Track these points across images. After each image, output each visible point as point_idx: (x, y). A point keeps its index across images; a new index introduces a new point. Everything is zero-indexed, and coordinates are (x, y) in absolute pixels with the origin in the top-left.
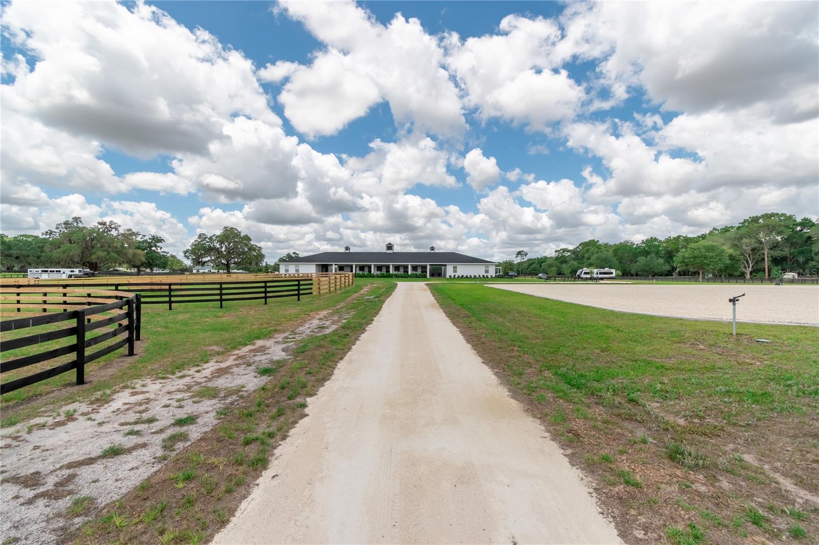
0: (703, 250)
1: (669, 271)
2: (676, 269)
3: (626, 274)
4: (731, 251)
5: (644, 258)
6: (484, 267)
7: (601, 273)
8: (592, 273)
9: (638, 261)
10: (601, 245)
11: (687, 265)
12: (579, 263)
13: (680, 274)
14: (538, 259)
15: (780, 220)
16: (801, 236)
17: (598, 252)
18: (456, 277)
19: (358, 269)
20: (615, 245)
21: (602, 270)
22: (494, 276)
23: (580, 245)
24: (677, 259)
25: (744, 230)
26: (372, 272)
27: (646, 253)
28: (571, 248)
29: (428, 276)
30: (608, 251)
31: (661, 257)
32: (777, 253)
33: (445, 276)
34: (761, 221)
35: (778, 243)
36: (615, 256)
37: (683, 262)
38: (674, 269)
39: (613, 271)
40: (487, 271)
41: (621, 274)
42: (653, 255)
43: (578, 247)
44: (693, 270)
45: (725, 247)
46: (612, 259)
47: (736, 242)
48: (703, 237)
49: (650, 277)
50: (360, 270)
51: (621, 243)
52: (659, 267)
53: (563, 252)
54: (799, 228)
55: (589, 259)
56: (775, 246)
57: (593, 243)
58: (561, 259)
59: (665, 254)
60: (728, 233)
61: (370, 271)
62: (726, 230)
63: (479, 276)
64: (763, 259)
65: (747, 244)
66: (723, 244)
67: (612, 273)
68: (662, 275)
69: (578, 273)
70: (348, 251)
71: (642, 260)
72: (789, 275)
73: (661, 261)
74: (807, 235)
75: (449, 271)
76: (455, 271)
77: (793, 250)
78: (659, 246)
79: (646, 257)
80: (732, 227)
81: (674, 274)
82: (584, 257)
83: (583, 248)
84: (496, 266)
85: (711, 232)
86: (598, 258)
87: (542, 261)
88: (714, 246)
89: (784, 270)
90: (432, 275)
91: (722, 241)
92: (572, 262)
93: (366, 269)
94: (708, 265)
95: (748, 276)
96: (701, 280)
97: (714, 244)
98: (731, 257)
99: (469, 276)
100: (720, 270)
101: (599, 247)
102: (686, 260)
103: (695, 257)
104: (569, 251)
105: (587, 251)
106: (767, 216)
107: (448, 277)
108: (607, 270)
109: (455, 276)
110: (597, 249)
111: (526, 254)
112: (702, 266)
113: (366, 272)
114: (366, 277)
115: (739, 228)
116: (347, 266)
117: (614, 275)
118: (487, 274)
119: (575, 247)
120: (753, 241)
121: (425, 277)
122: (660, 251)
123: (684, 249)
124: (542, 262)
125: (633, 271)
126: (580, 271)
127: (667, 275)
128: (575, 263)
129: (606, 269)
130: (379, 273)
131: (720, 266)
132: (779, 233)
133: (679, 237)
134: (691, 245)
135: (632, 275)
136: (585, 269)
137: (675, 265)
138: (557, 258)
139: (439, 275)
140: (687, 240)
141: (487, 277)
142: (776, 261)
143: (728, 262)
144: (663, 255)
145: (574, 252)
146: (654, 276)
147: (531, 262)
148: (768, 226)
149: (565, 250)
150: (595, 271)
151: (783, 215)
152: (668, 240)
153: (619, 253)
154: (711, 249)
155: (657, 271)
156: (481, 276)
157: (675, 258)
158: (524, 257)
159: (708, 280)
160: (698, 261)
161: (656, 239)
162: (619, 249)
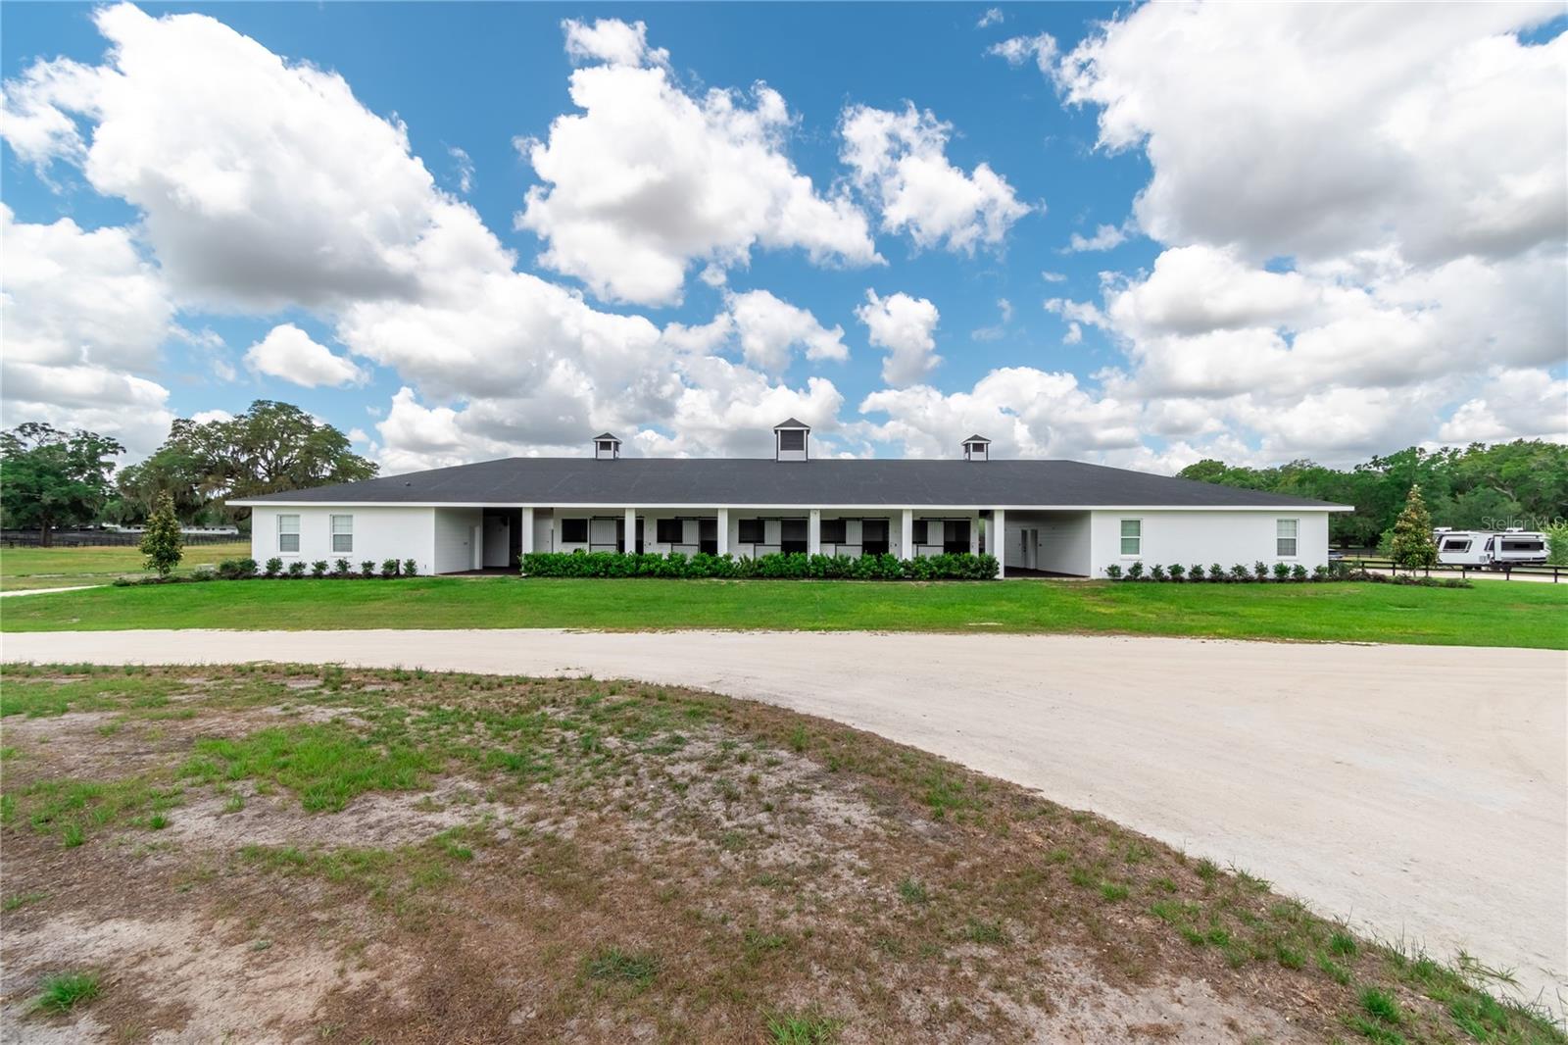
6: (1272, 524)
7: (1508, 547)
19: (651, 534)
21: (1509, 536)
26: (722, 550)
40: (1287, 546)
50: (661, 539)
61: (709, 546)
70: (608, 454)
76: (1130, 545)
93: (691, 534)
113: (689, 551)
114: (691, 575)
116: (601, 517)
130: (748, 551)
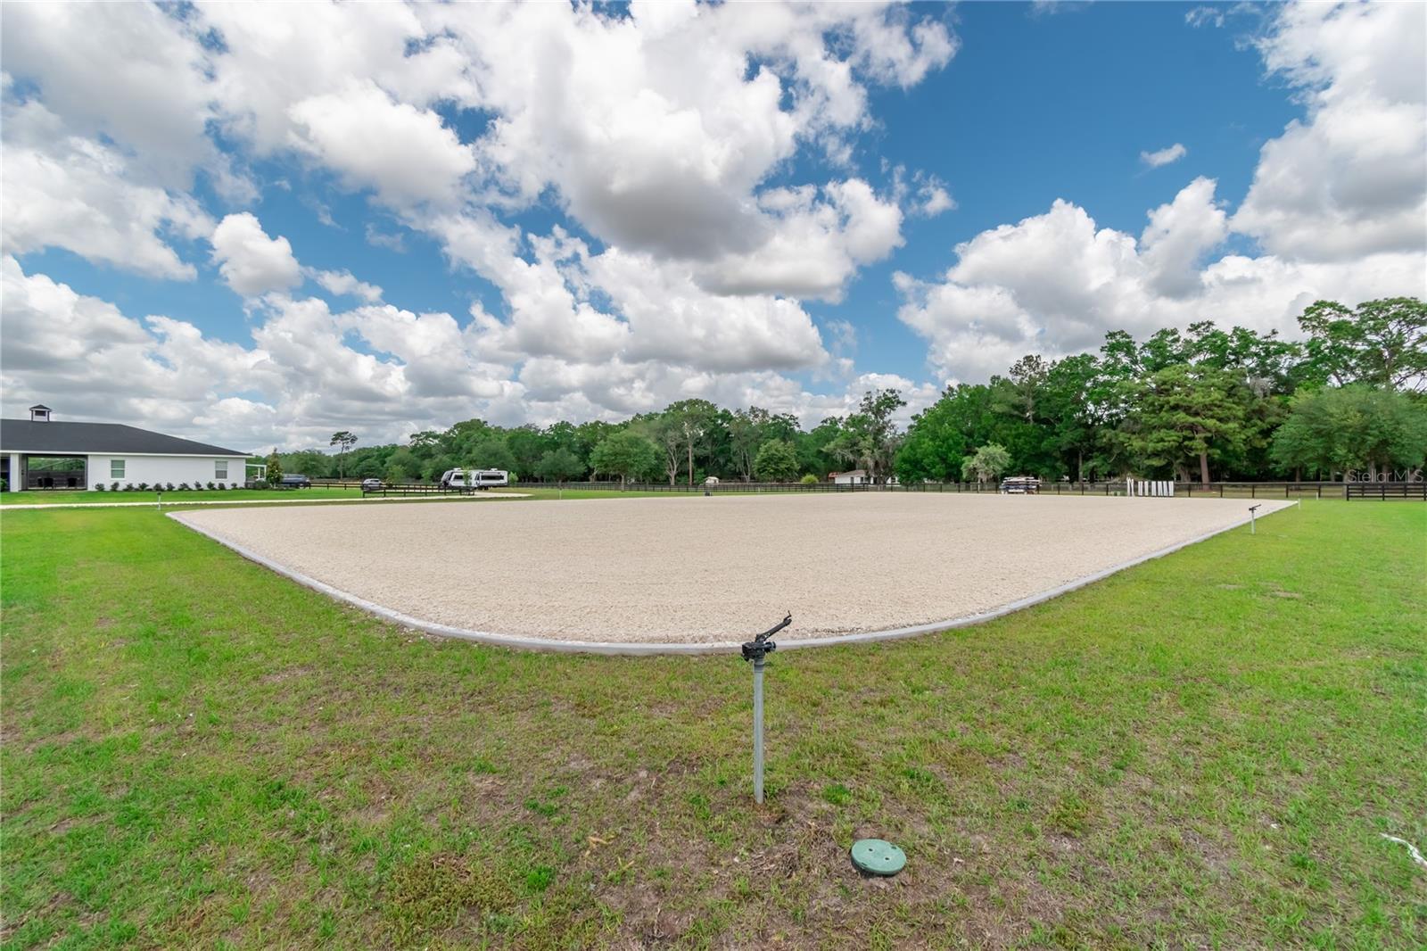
0: (625, 444)
1: (585, 474)
2: (593, 470)
3: (526, 478)
4: (656, 447)
5: (551, 452)
6: (212, 463)
7: (484, 478)
8: (467, 477)
9: (543, 458)
10: (489, 429)
11: (606, 466)
12: (453, 459)
13: (598, 478)
14: (379, 447)
15: (703, 410)
16: (722, 430)
17: (483, 440)
18: (120, 488)
20: (511, 430)
21: (486, 473)
22: (241, 484)
23: (456, 427)
24: (594, 456)
25: (669, 419)
27: (554, 445)
28: (441, 430)
30: (500, 440)
31: (575, 452)
32: (701, 452)
34: (685, 408)
35: (700, 439)
36: (511, 448)
37: (602, 461)
38: (590, 470)
39: (504, 473)
40: (221, 474)
41: (517, 479)
42: (564, 449)
43: (451, 431)
44: (612, 473)
45: (650, 441)
46: (506, 453)
47: (660, 435)
48: (625, 425)
49: (560, 482)
51: (520, 428)
52: (572, 467)
53: (427, 438)
54: (720, 422)
55: (469, 452)
56: (698, 443)
57: (476, 425)
58: (421, 451)
59: (580, 447)
60: (652, 422)
62: (650, 417)
63: (198, 485)
64: (688, 459)
65: (672, 437)
66: (648, 437)
67: (502, 478)
68: (575, 480)
69: (444, 477)
71: (548, 455)
72: (711, 480)
73: (574, 458)
74: (727, 430)
75: (99, 470)
76: (116, 474)
77: (715, 448)
78: (572, 435)
79: (555, 451)
80: (657, 414)
81: (590, 478)
82: (461, 448)
83: (460, 433)
84: (248, 461)
85: (634, 419)
86: (484, 451)
87: (384, 454)
88: (638, 439)
89: (707, 474)
91: (647, 432)
92: (439, 456)
94: (632, 466)
95: (672, 481)
96: (622, 487)
97: (639, 435)
98: (657, 456)
99: (164, 486)
100: (645, 474)
101: (486, 432)
102: (604, 458)
103: (616, 454)
104: (436, 437)
105: (468, 438)
106: (692, 403)
107: (91, 487)
108: (494, 472)
109: (116, 485)
110: (483, 436)
111: (354, 440)
112: (625, 468)
115: (664, 416)
117: (505, 481)
118: (221, 481)
119: (447, 430)
120: (678, 434)
122: (574, 442)
123: (602, 442)
124: (387, 455)
125: (536, 474)
126: (447, 473)
127: (582, 480)
128: (446, 459)
129: (493, 470)
131: (645, 467)
132: (703, 426)
133: (598, 422)
134: (612, 436)
135: (536, 480)
136: (456, 469)
137: (591, 465)
138: (414, 450)
140: (608, 428)
141: (222, 487)
142: (700, 462)
143: (654, 462)
144: (576, 450)
145: (444, 439)
146: (565, 480)
147: (364, 455)
148: (692, 416)
149: (429, 435)
150: (474, 473)
151: (707, 403)
152: (584, 427)
153: (517, 444)
154: (635, 442)
155: (569, 473)
156: (204, 486)
157: (591, 455)
158: (350, 444)
159: (630, 487)
160: (620, 459)
161: (568, 425)
162: (517, 437)
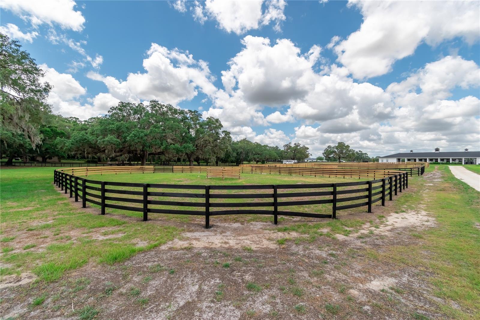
29: (463, 164)
33: (475, 163)
70: (412, 152)
90: (466, 163)
116: (412, 159)
121: (461, 164)
130: (431, 162)
139: (472, 163)
